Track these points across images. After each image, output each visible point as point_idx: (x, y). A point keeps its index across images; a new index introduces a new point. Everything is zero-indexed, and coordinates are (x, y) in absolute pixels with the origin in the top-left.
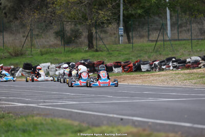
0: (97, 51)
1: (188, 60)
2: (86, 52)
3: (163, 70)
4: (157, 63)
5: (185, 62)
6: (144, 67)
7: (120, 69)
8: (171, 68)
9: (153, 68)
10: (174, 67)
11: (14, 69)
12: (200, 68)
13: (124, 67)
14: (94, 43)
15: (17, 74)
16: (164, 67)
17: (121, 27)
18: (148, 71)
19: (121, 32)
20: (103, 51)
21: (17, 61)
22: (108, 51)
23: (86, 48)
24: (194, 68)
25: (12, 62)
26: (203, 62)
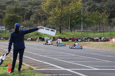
0: (63, 34)
1: (94, 39)
2: (59, 34)
3: (86, 41)
4: (84, 39)
5: (93, 39)
7: (71, 40)
8: (89, 41)
9: (82, 41)
10: (90, 41)
11: (36, 39)
12: (99, 41)
13: (72, 40)
14: (62, 32)
15: (37, 41)
17: (69, 27)
18: (80, 41)
19: (69, 29)
20: (64, 34)
21: (37, 36)
22: (66, 34)
23: (59, 33)
24: (97, 41)
25: (35, 36)
26: (100, 40)
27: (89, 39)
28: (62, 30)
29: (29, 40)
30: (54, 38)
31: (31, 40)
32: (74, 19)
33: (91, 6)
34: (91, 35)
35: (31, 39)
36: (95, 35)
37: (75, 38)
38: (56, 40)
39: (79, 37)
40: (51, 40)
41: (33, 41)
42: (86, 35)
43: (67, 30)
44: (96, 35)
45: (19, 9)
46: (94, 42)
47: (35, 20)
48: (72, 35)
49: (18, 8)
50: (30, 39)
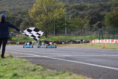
0: (48, 38)
3: (69, 44)
4: (67, 42)
5: (75, 42)
9: (65, 43)
10: (72, 43)
11: (24, 43)
13: (57, 43)
17: (54, 32)
18: (64, 44)
19: (54, 33)
20: (50, 38)
21: (25, 40)
23: (45, 37)
24: (78, 43)
26: (81, 42)
28: (47, 35)
29: (18, 44)
30: (40, 41)
32: (59, 24)
33: (74, 14)
34: (74, 38)
36: (77, 38)
37: (59, 41)
39: (63, 41)
40: (38, 43)
41: (22, 45)
42: (69, 38)
43: (52, 35)
45: (10, 17)
46: (76, 44)
47: (24, 26)
48: (57, 38)
50: (19, 42)
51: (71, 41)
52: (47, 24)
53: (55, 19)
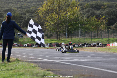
0: (60, 40)
1: (92, 44)
3: (83, 47)
4: (81, 45)
5: (90, 45)
6: (76, 46)
9: (79, 46)
10: (87, 46)
11: (32, 45)
12: (96, 47)
15: (33, 47)
16: (83, 46)
17: (67, 33)
18: (77, 47)
19: (67, 35)
20: (62, 40)
21: (33, 42)
22: (63, 40)
23: (56, 39)
24: (94, 47)
25: (32, 43)
26: (97, 45)
27: (87, 44)
28: (59, 36)
29: (25, 46)
30: (51, 44)
31: (27, 47)
32: (72, 25)
33: (90, 13)
34: (89, 41)
35: (28, 45)
36: (92, 41)
38: (52, 46)
39: (76, 43)
40: (48, 46)
41: (30, 48)
42: (83, 41)
43: (65, 37)
44: (94, 41)
45: (17, 16)
46: (91, 48)
48: (69, 40)
49: (15, 15)
50: (26, 45)
51: (85, 44)
52: (59, 25)
53: (68, 19)
